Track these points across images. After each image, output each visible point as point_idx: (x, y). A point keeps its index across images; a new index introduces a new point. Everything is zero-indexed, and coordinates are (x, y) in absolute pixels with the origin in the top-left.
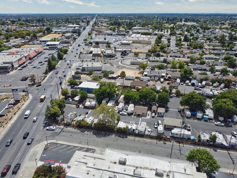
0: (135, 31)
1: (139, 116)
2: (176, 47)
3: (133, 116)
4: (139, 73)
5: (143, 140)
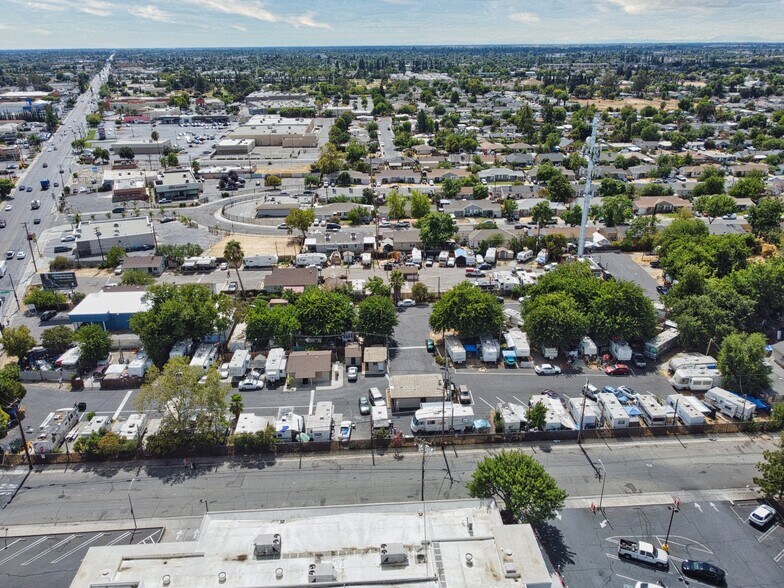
0: (259, 105)
1: (305, 383)
2: (397, 150)
3: (285, 386)
4: (291, 244)
5: (329, 461)
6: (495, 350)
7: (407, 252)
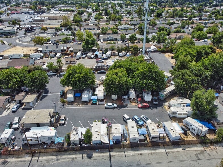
0: (58, 9)
2: (95, 21)
6: (87, 96)
7: (76, 53)
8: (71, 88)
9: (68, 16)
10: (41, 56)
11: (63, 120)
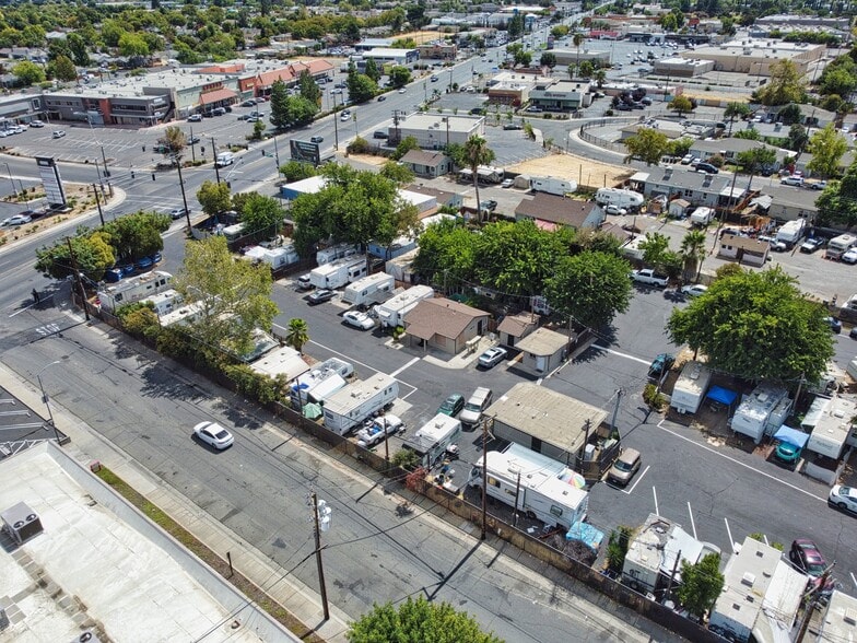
0: (765, 29)
1: (420, 345)
3: (392, 339)
5: (315, 461)
6: (762, 417)
7: (781, 222)
8: (702, 358)
9: (800, 60)
10: (633, 203)
11: (627, 467)
